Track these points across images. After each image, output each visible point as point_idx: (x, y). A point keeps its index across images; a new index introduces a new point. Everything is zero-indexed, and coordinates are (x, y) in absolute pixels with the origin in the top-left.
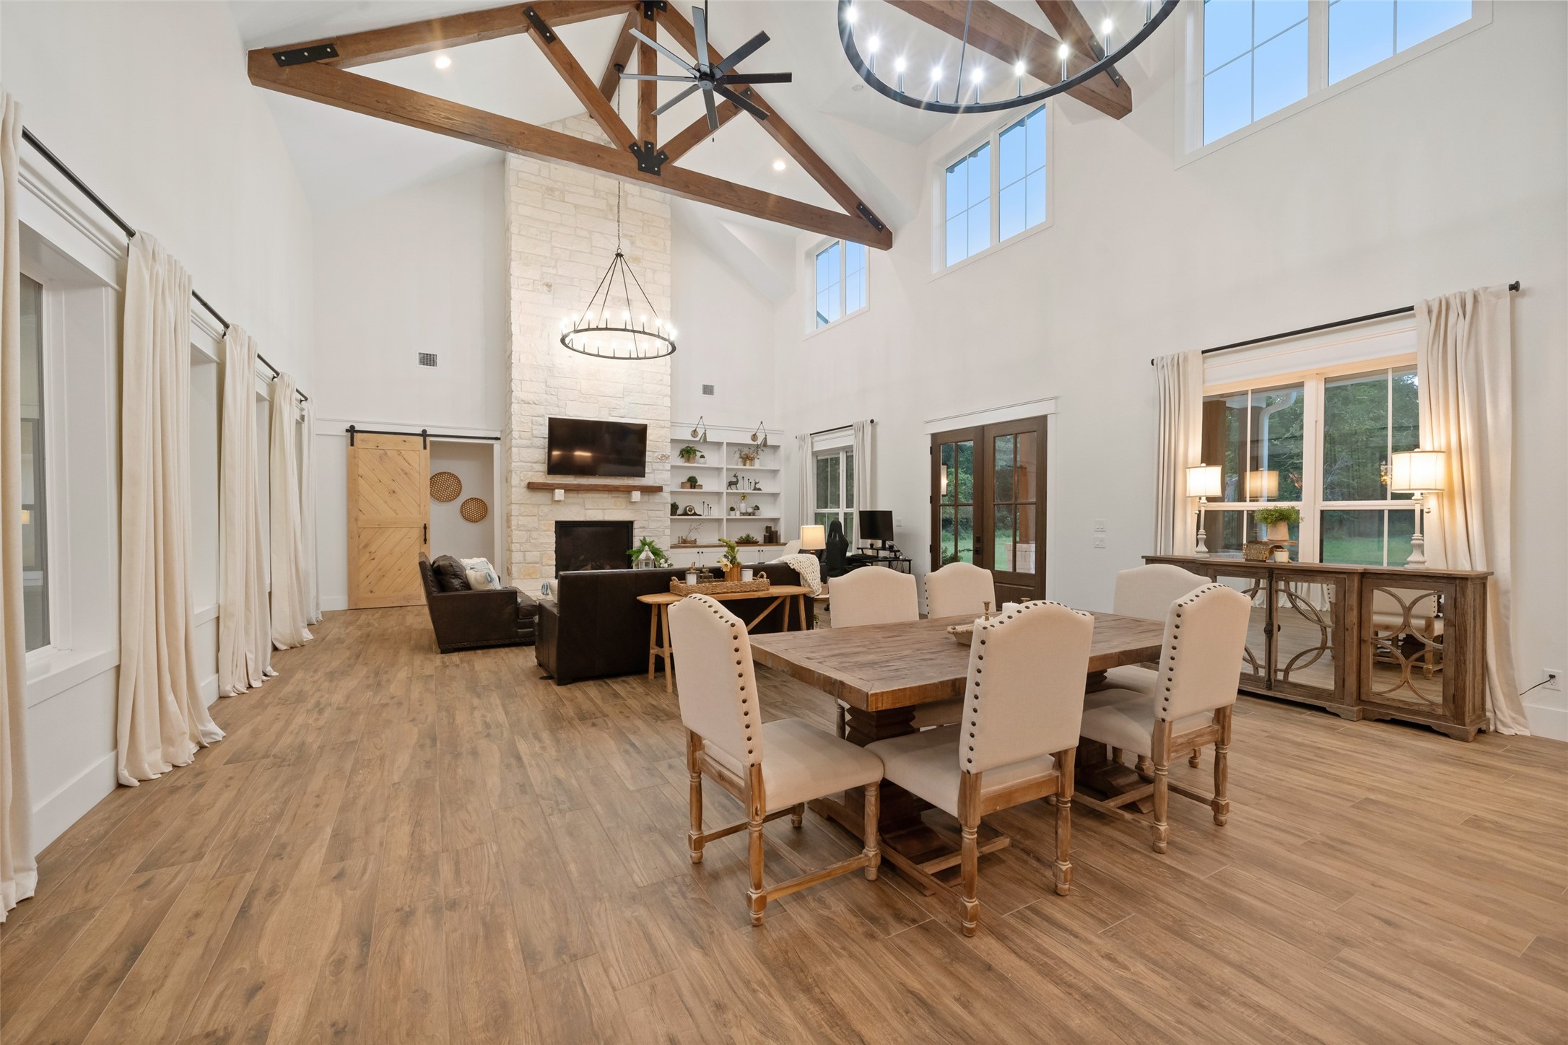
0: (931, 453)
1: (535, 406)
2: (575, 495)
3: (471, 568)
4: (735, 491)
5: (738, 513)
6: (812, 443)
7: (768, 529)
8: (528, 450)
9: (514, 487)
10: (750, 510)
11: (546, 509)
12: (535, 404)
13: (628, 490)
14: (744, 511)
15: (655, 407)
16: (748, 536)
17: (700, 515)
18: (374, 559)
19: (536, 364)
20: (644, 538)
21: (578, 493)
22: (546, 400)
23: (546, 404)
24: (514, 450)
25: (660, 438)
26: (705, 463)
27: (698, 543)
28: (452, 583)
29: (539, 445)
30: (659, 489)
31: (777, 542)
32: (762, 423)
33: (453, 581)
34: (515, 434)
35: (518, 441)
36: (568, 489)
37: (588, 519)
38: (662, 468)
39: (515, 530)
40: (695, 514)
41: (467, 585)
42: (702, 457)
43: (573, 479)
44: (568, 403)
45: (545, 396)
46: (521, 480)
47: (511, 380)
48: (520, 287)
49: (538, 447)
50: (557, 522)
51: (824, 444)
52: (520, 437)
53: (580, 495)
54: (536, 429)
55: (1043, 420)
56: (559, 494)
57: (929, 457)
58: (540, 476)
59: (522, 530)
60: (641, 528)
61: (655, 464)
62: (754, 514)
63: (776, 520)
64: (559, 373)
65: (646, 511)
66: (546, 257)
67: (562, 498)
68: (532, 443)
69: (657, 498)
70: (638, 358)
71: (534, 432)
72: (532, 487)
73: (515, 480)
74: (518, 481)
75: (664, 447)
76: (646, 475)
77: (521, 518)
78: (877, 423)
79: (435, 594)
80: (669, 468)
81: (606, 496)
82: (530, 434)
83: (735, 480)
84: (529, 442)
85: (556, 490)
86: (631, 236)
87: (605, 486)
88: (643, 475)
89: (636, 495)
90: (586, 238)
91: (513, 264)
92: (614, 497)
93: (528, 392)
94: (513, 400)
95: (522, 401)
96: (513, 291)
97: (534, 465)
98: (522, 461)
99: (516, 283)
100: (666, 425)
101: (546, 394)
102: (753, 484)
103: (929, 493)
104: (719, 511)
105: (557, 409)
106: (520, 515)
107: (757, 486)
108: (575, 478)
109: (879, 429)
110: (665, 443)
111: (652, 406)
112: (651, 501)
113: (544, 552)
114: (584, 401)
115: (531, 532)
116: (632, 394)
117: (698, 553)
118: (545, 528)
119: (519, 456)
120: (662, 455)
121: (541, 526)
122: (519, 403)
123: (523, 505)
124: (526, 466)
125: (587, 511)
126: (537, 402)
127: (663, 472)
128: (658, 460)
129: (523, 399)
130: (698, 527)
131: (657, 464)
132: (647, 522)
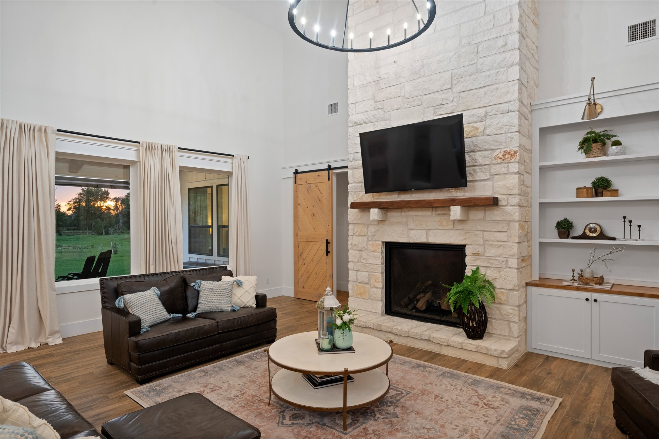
2: (399, 214)
15: (495, 87)
17: (614, 239)
18: (304, 264)
20: (478, 268)
21: (401, 212)
22: (374, 116)
23: (374, 120)
25: (502, 128)
26: (623, 153)
30: (494, 202)
35: (353, 163)
37: (412, 241)
38: (504, 170)
39: (350, 249)
40: (603, 237)
42: (617, 143)
44: (392, 113)
45: (373, 113)
48: (355, 13)
50: (384, 243)
52: (354, 159)
53: (403, 214)
59: (356, 250)
60: (474, 254)
61: (494, 167)
64: (385, 84)
65: (481, 233)
67: (381, 218)
69: (495, 214)
75: (509, 140)
76: (468, 184)
77: (355, 238)
81: (429, 213)
87: (418, 202)
88: (463, 185)
89: (456, 211)
92: (439, 214)
93: (360, 113)
95: (355, 123)
98: (355, 182)
100: (511, 108)
106: (355, 235)
110: (510, 134)
111: (490, 87)
112: (487, 219)
113: (372, 273)
114: (408, 106)
115: (363, 252)
116: (462, 80)
117: (587, 300)
118: (373, 249)
119: (353, 177)
120: (505, 151)
121: (369, 246)
122: (353, 126)
123: (356, 225)
124: (358, 186)
125: (410, 231)
126: (366, 121)
127: (508, 176)
128: (499, 161)
129: (356, 121)
130: (606, 257)
131: (498, 166)
132: (483, 247)
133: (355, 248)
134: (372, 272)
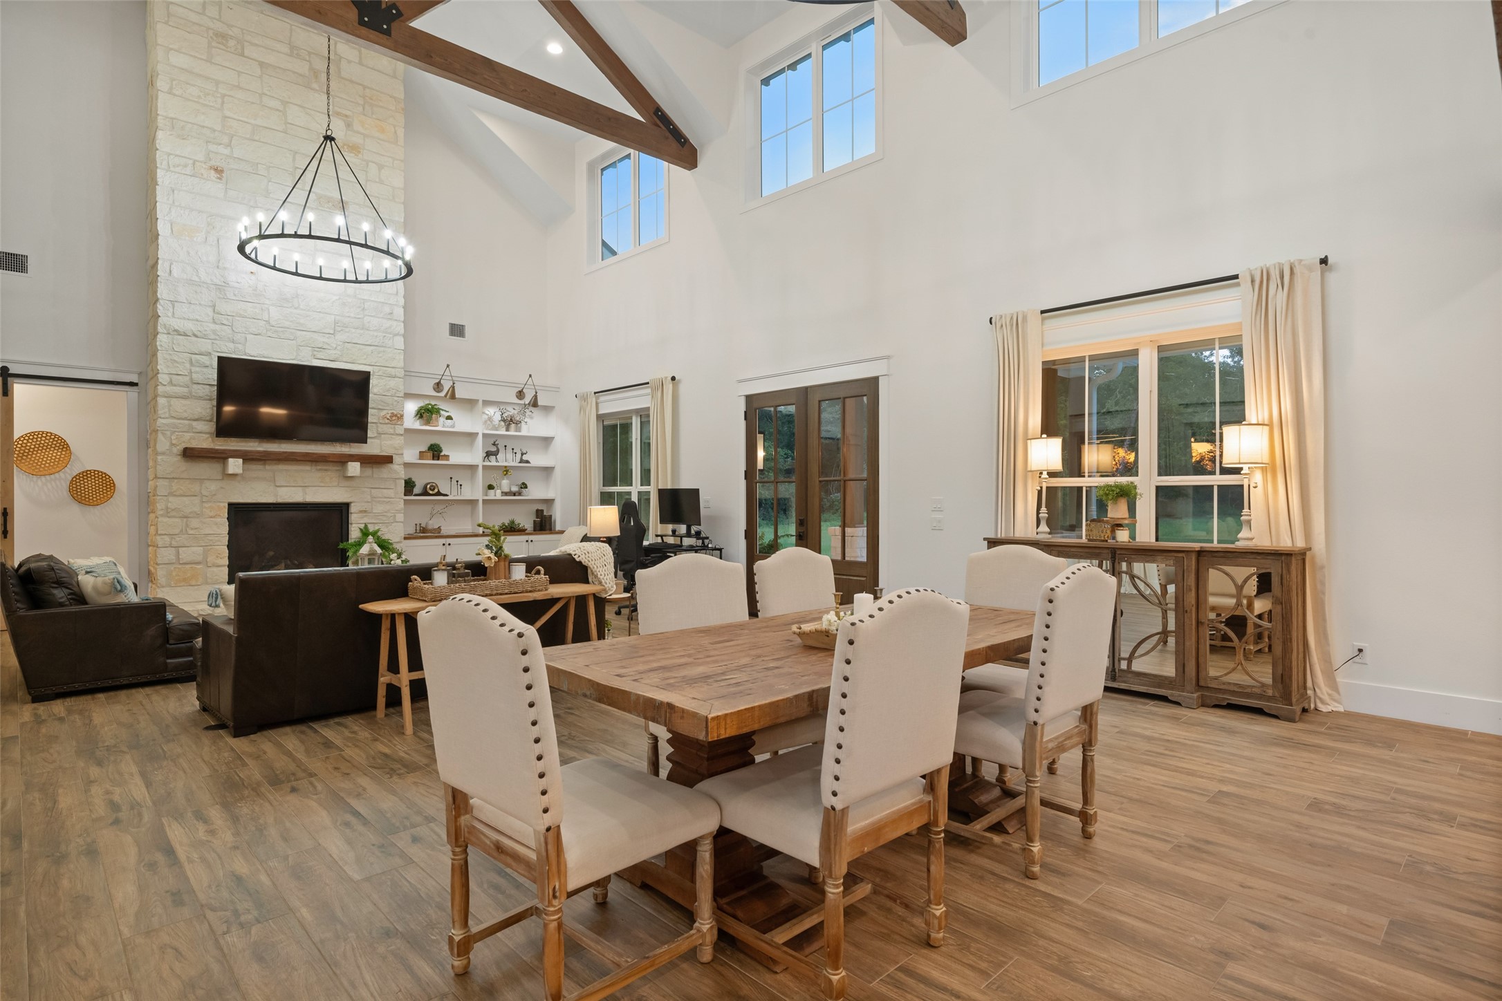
0: (745, 419)
1: (194, 339)
2: (261, 467)
3: (87, 573)
4: (494, 463)
5: (499, 492)
6: (597, 404)
7: (539, 513)
8: (183, 402)
9: (163, 454)
10: (515, 489)
11: (214, 486)
12: (196, 336)
13: (342, 460)
14: (506, 490)
15: (382, 349)
16: (513, 522)
17: (447, 495)
19: (197, 279)
20: (366, 526)
21: (265, 464)
22: (214, 332)
23: (213, 337)
24: (162, 401)
25: (388, 390)
26: (452, 427)
27: (444, 532)
28: (54, 595)
29: (201, 395)
30: (388, 460)
31: (551, 529)
32: (530, 376)
33: (55, 592)
34: (163, 378)
35: (169, 389)
36: (248, 458)
37: (280, 500)
38: (392, 431)
39: (162, 515)
40: (439, 494)
41: (79, 597)
42: (449, 418)
43: (256, 444)
44: (250, 337)
45: (213, 326)
46: (173, 444)
47: (157, 300)
48: (172, 169)
49: (200, 398)
50: (231, 505)
51: (613, 405)
52: (171, 383)
53: (268, 467)
54: (196, 372)
55: (874, 382)
56: (235, 465)
57: (743, 423)
58: (204, 439)
59: (174, 517)
60: (361, 512)
61: (381, 426)
62: (520, 494)
63: (549, 502)
64: (235, 295)
65: (368, 490)
66: (214, 131)
67: (240, 471)
68: (190, 392)
69: (384, 472)
70: (357, 281)
71: (194, 376)
72: (190, 454)
73: (162, 444)
74: (167, 445)
75: (395, 403)
76: (368, 440)
77: (171, 499)
78: (679, 381)
79: (22, 613)
80: (402, 432)
81: (308, 468)
82: (187, 378)
83: (494, 449)
84: (186, 390)
85: (230, 460)
86: (346, 116)
87: (307, 454)
88: (364, 440)
89: (354, 468)
90: (280, 111)
91: (160, 134)
92: (320, 470)
93: (184, 319)
94: (160, 329)
95: (175, 330)
96: (160, 173)
97: (194, 424)
98: (174, 417)
99: (165, 163)
100: (398, 375)
101: (214, 322)
102: (519, 456)
103: (743, 467)
104: (473, 490)
105: (231, 345)
106: (172, 494)
107: (525, 458)
108: (260, 443)
109: (683, 389)
110: (396, 398)
111: (378, 348)
112: (375, 476)
113: (209, 547)
114: (274, 335)
115: (189, 519)
116: (347, 330)
117: (444, 545)
118: (212, 514)
119: (169, 410)
120: (392, 413)
121: (204, 510)
122: (169, 334)
123: (176, 481)
124: (180, 424)
125: (278, 489)
126: (199, 334)
127: (394, 437)
128: (387, 421)
129: (177, 328)
130: (443, 511)
131: (385, 426)
132: (370, 504)
133: (173, 514)
134: (211, 545)
